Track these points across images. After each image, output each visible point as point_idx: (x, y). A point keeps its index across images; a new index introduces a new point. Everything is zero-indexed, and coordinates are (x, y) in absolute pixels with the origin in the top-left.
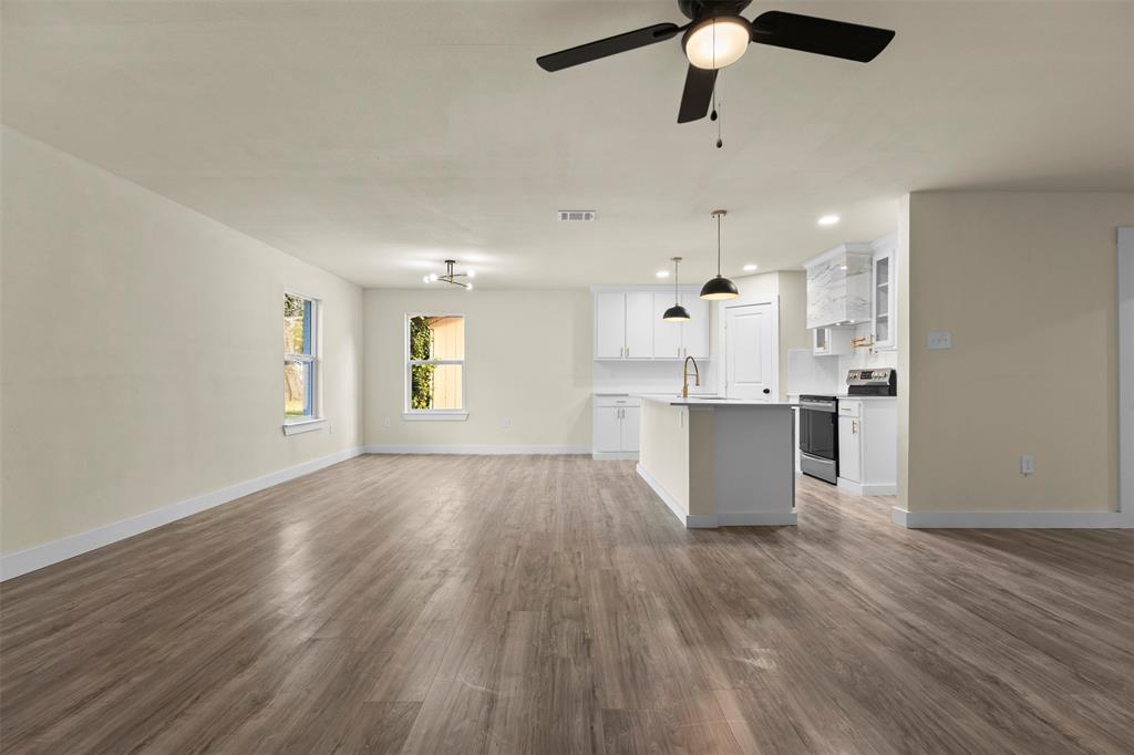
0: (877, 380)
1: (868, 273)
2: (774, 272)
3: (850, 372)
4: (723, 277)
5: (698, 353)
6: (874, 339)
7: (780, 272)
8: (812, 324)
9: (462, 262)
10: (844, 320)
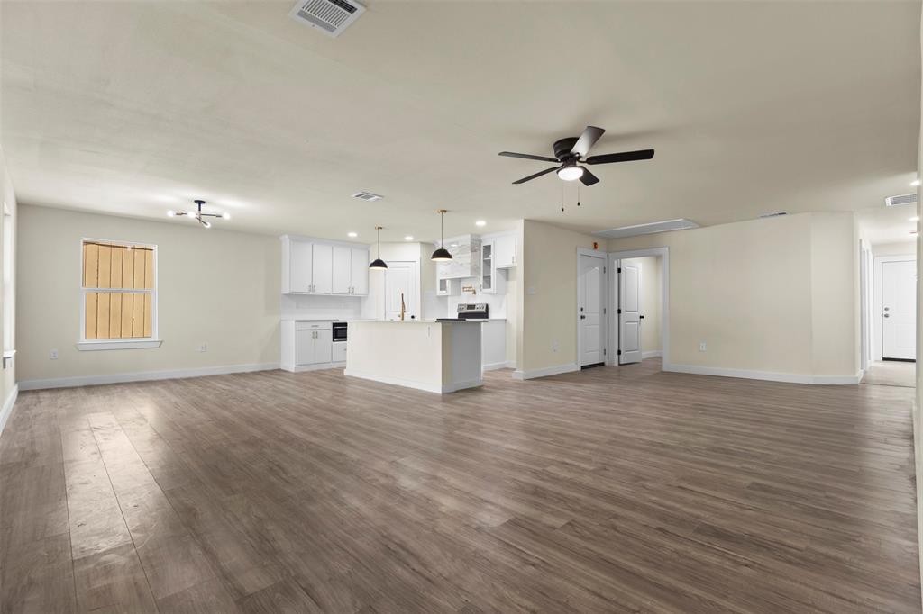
0: (477, 310)
1: (478, 252)
2: (418, 243)
3: (460, 305)
4: (445, 248)
5: (360, 291)
7: (422, 243)
8: (439, 277)
9: (210, 203)
10: (468, 276)
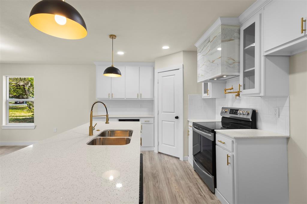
0: (241, 116)
1: (236, 41)
2: (181, 51)
3: (223, 108)
6: (242, 88)
7: (183, 51)
8: (201, 79)
10: (220, 74)
